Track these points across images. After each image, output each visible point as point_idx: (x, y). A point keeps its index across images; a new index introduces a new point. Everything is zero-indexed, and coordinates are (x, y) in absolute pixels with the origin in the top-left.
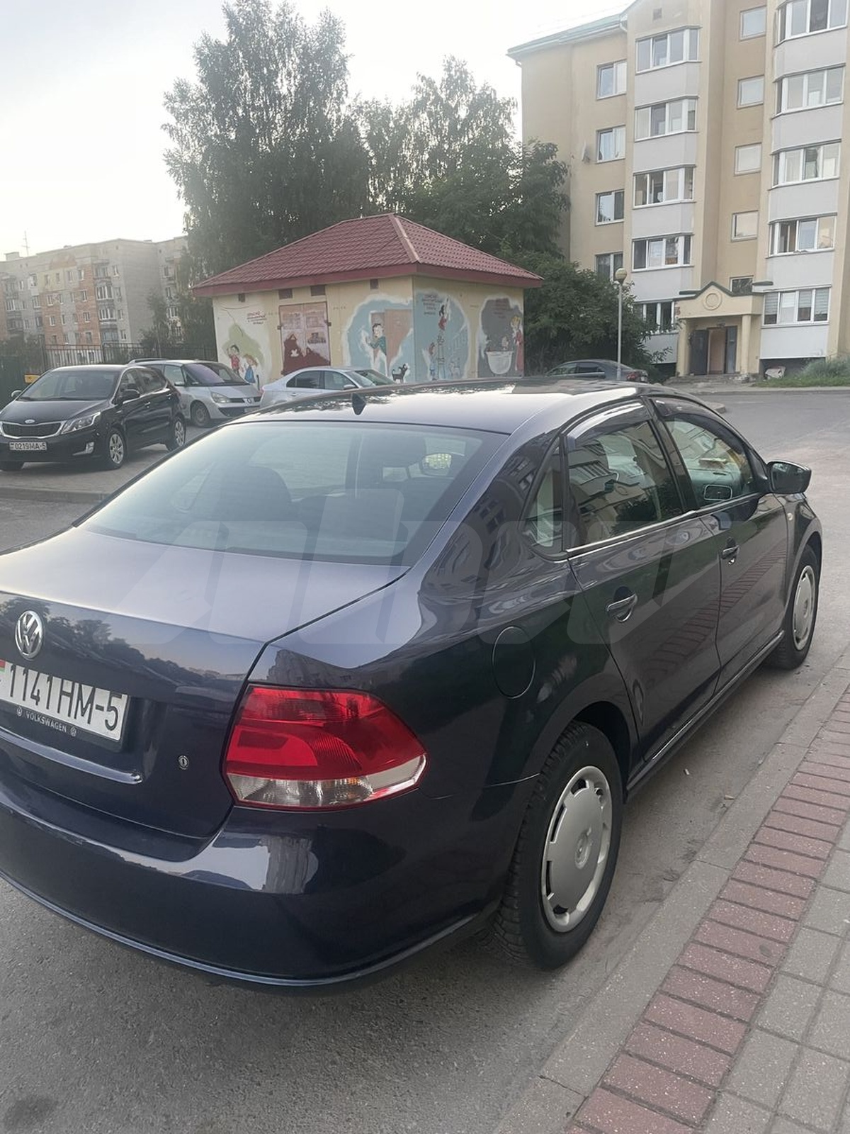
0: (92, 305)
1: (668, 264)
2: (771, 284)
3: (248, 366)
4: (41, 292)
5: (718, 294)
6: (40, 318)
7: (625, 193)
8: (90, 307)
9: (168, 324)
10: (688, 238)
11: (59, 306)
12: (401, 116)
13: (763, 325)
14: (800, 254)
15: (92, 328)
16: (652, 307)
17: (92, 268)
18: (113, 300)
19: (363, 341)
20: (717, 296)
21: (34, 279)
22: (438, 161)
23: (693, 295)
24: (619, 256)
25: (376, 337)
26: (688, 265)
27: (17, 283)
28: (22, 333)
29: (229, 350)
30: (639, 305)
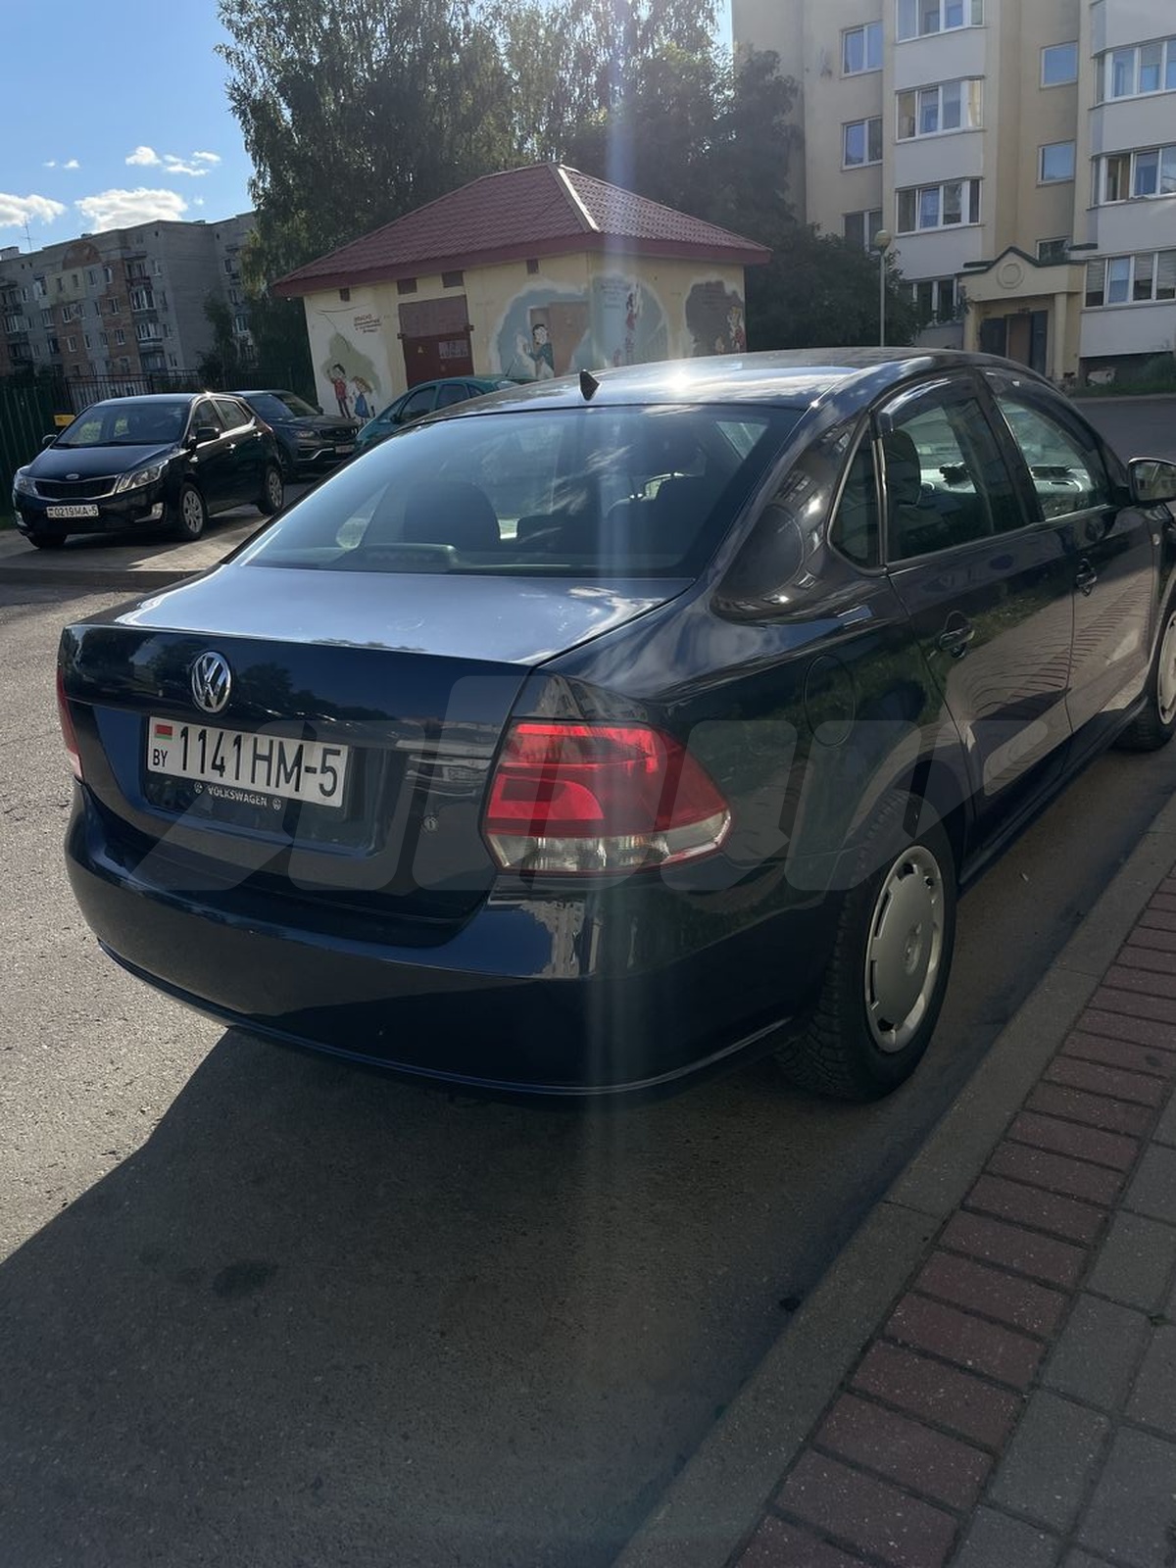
0: (126, 319)
1: (948, 223)
2: (1094, 246)
3: (358, 393)
4: (54, 302)
5: (1019, 264)
6: (55, 342)
7: (884, 121)
8: (124, 322)
9: (235, 342)
10: (975, 183)
11: (80, 322)
12: (554, 20)
13: (1085, 308)
14: (1135, 201)
15: (128, 354)
16: (925, 286)
17: (123, 264)
18: (155, 311)
19: (520, 350)
20: (1018, 267)
21: (42, 285)
22: (611, 86)
23: (985, 268)
24: (877, 216)
25: (538, 343)
26: (976, 224)
27: (19, 292)
28: (30, 363)
29: (331, 372)
30: (907, 285)
